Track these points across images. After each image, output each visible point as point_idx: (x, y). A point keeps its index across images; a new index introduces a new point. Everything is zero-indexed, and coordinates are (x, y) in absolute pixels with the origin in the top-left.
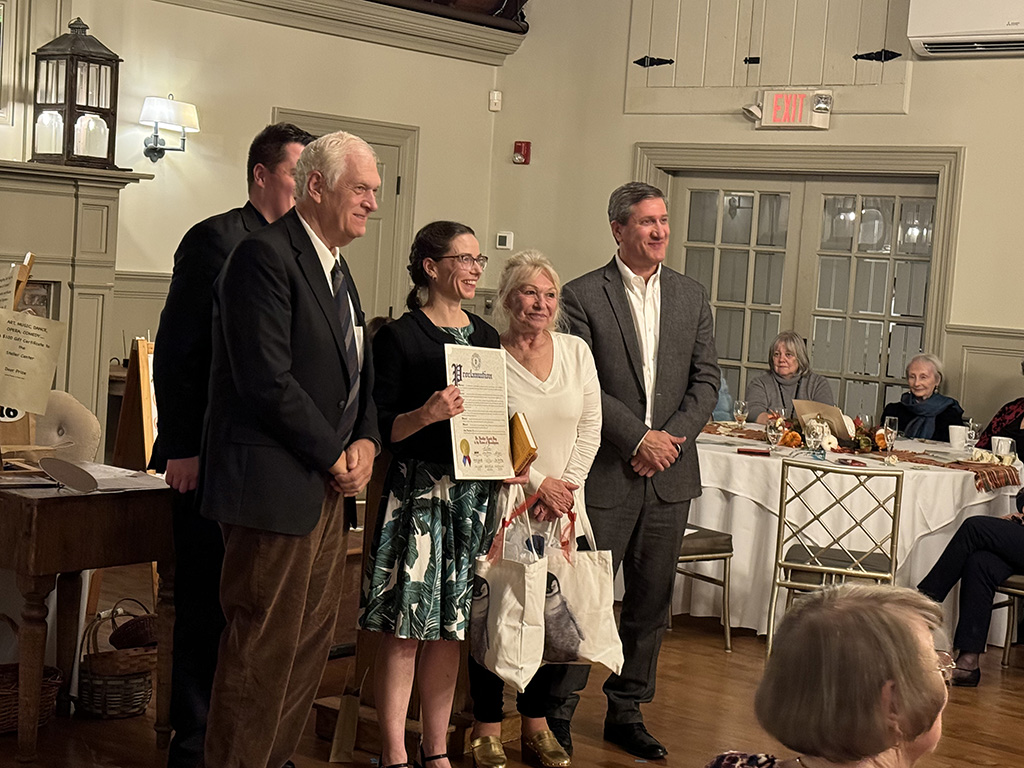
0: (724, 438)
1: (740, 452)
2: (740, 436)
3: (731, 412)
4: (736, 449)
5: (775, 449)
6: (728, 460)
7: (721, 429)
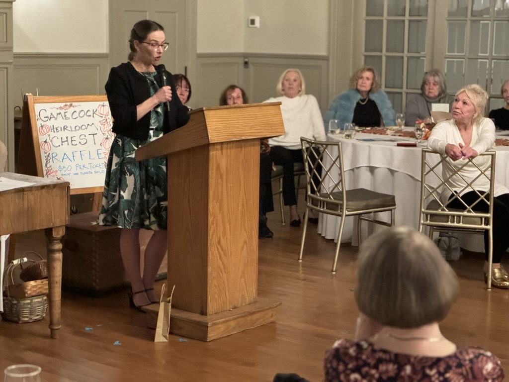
0: (389, 137)
1: (399, 145)
2: (400, 136)
3: (394, 121)
4: (396, 143)
5: (420, 142)
6: (391, 150)
7: (388, 132)
